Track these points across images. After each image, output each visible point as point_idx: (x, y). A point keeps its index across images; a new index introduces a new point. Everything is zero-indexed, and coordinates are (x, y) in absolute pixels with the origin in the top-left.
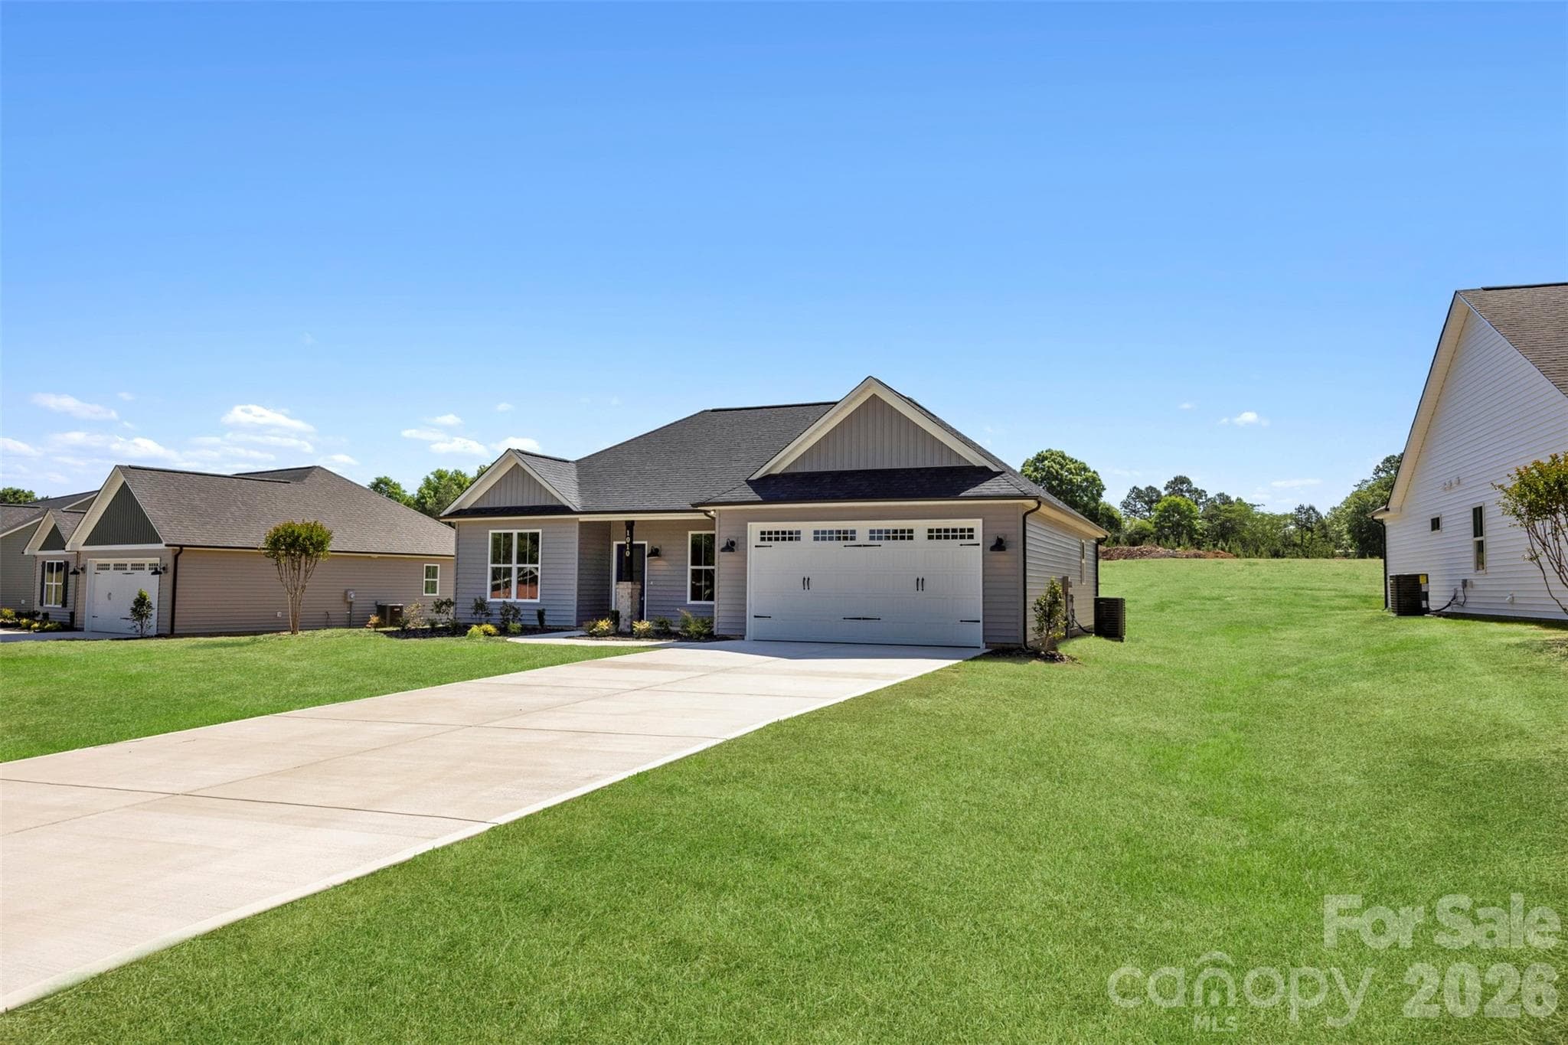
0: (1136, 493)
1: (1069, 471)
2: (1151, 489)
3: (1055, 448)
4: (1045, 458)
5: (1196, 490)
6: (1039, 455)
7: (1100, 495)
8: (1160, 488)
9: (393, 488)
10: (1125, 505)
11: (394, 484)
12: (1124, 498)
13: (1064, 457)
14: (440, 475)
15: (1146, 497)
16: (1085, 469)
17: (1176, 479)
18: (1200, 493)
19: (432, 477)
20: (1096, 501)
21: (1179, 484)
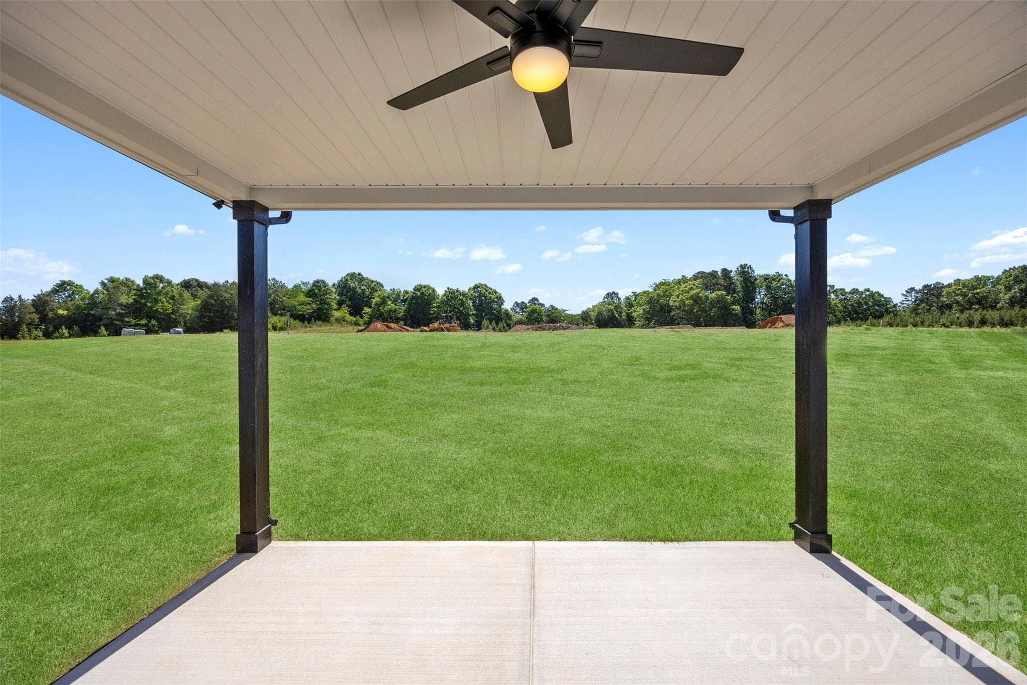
0: (517, 304)
1: (490, 293)
2: (523, 302)
3: (483, 283)
4: (479, 287)
5: (541, 304)
6: (476, 285)
7: (502, 304)
8: (526, 302)
9: (75, 287)
10: (512, 309)
11: (77, 285)
12: (512, 307)
13: (487, 287)
14: (112, 280)
15: (522, 306)
16: (496, 292)
17: (533, 299)
18: (543, 305)
19: (106, 281)
20: (500, 307)
21: (534, 300)
